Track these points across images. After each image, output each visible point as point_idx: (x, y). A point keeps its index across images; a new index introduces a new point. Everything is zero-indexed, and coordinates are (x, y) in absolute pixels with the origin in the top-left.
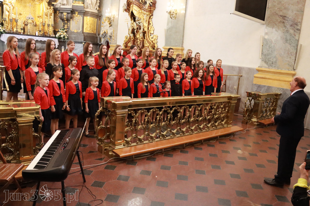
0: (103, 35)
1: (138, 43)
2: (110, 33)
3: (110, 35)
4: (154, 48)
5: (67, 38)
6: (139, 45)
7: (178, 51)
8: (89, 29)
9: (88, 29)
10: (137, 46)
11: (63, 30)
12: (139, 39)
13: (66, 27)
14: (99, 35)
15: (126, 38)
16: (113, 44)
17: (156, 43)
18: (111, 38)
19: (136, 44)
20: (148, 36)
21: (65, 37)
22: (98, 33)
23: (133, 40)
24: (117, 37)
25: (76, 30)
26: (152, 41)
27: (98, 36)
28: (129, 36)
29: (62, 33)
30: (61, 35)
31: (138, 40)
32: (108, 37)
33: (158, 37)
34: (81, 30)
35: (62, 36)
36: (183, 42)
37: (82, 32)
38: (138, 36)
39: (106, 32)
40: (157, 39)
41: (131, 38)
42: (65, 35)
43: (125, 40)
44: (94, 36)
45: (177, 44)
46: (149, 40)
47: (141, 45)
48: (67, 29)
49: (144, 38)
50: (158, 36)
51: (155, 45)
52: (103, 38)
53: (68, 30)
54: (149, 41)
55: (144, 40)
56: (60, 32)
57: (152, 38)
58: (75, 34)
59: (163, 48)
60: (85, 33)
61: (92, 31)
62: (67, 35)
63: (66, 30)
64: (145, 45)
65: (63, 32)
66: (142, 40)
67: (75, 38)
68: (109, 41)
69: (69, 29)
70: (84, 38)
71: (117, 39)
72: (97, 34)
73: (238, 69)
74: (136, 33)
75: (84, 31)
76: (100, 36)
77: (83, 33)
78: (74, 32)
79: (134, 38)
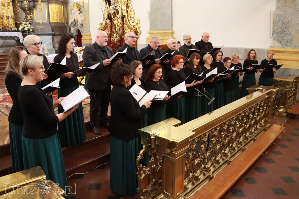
0: (73, 24)
1: (116, 29)
2: (80, 21)
3: (81, 23)
4: (137, 33)
5: (32, 31)
6: (118, 31)
7: (167, 35)
8: (56, 18)
9: (54, 18)
10: (115, 33)
11: (27, 22)
12: (118, 25)
13: (29, 18)
14: (67, 24)
15: (101, 25)
16: (85, 32)
17: (139, 28)
18: (82, 26)
19: (114, 31)
20: (128, 20)
21: (30, 30)
22: (67, 22)
23: (110, 27)
24: (89, 25)
25: (41, 21)
26: (134, 26)
27: (67, 26)
28: (104, 22)
29: (26, 26)
30: (25, 27)
31: (116, 26)
32: (79, 25)
33: (140, 21)
34: (47, 20)
35: (26, 29)
36: (172, 24)
37: (48, 22)
38: (115, 22)
39: (75, 20)
40: (139, 23)
41: (108, 24)
42: (30, 28)
43: (100, 27)
44: (63, 25)
45: (165, 27)
46: (130, 25)
47: (121, 32)
48: (31, 20)
49: (124, 23)
50: (140, 19)
51: (138, 30)
52: (73, 27)
53: (32, 22)
54: (130, 27)
55: (123, 26)
56: (23, 25)
57: (133, 23)
58: (41, 25)
59: (149, 33)
60: (53, 22)
61: (60, 20)
62: (32, 27)
63: (29, 22)
64: (125, 31)
65: (26, 24)
66: (121, 25)
67: (41, 29)
68: (81, 30)
69: (33, 20)
70: (52, 29)
71: (89, 27)
72: (65, 23)
73: (244, 51)
74: (113, 18)
75: (51, 21)
76: (69, 25)
77: (50, 23)
78: (39, 23)
79: (111, 25)
